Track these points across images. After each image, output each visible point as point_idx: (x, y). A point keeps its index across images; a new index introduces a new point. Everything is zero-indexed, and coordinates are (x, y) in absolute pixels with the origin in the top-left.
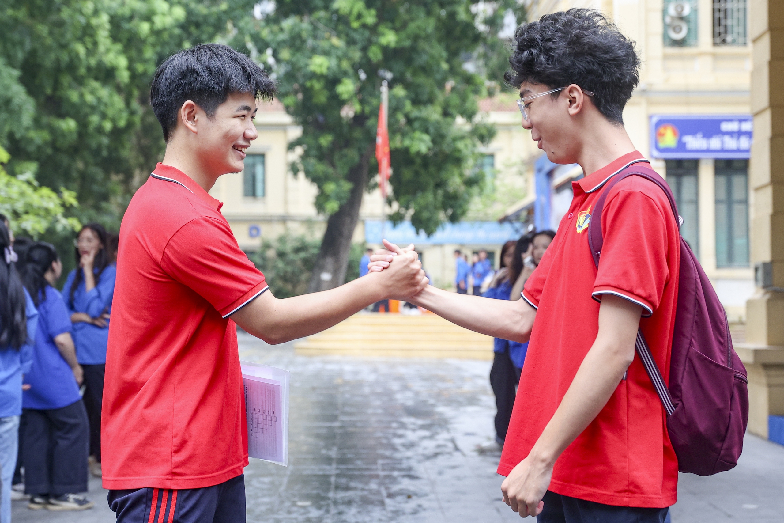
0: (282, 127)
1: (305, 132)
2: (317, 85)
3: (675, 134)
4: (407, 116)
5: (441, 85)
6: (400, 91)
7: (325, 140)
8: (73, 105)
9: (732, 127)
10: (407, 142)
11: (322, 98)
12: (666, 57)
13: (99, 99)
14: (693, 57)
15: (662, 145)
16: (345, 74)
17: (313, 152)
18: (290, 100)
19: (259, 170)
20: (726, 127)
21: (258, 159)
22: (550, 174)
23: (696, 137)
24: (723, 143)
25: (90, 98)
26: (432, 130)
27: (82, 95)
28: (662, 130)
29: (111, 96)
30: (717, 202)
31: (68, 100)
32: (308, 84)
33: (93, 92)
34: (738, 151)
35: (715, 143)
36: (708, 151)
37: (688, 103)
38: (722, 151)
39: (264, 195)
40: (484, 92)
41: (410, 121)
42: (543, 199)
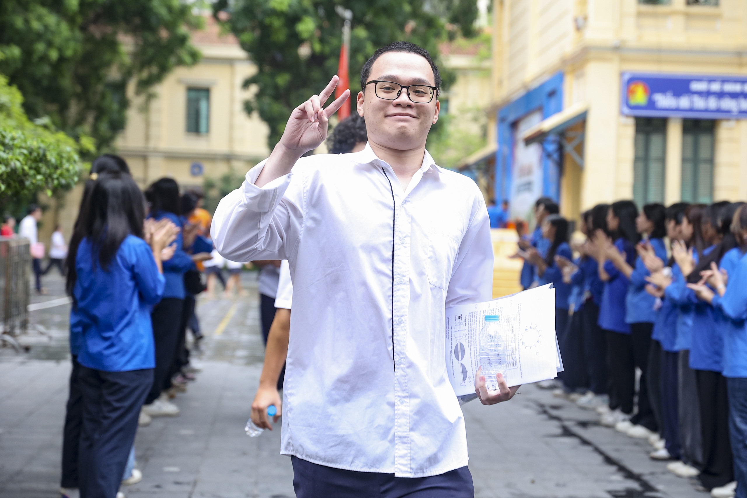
0: (230, 62)
1: (261, 71)
2: (277, 23)
3: (646, 91)
5: (401, 26)
6: (362, 33)
7: (283, 80)
8: (17, 32)
9: (702, 86)
11: (281, 36)
12: (640, 15)
13: (46, 27)
14: (666, 15)
15: (633, 102)
16: (305, 12)
17: (270, 91)
18: (248, 37)
19: (203, 105)
20: (696, 86)
21: (203, 94)
22: (514, 125)
23: (666, 95)
24: (692, 102)
25: (36, 25)
27: (27, 22)
28: (633, 87)
29: (58, 24)
30: (684, 160)
31: (12, 26)
32: (267, 21)
33: (40, 18)
34: (706, 110)
35: (684, 102)
36: (677, 110)
37: (659, 61)
38: (691, 110)
39: (208, 131)
40: (444, 36)
42: (506, 150)
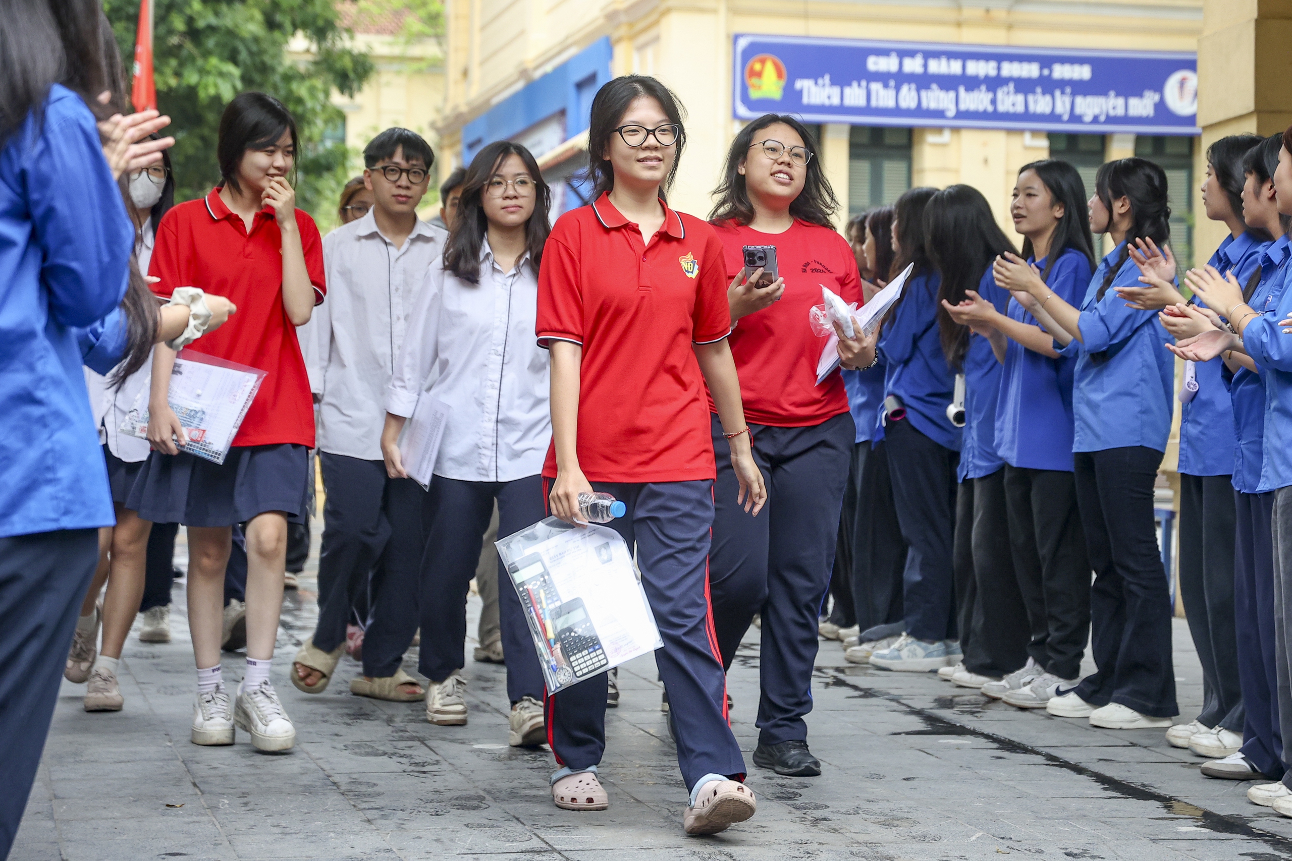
3: (779, 73)
4: (190, 21)
9: (888, 64)
10: (192, 78)
15: (754, 94)
20: (875, 64)
23: (819, 81)
24: (869, 95)
26: (244, 55)
28: (756, 65)
34: (897, 111)
35: (855, 95)
36: (842, 109)
38: (868, 110)
41: (194, 34)
